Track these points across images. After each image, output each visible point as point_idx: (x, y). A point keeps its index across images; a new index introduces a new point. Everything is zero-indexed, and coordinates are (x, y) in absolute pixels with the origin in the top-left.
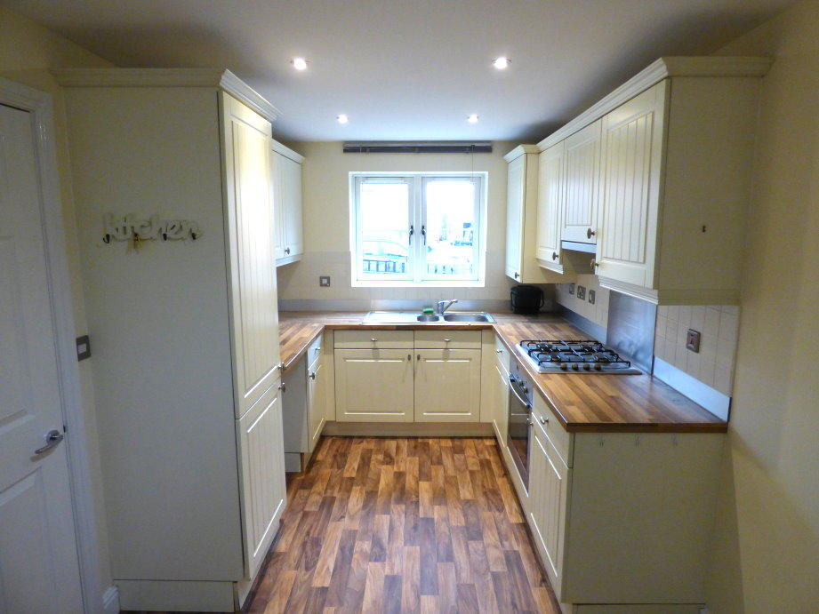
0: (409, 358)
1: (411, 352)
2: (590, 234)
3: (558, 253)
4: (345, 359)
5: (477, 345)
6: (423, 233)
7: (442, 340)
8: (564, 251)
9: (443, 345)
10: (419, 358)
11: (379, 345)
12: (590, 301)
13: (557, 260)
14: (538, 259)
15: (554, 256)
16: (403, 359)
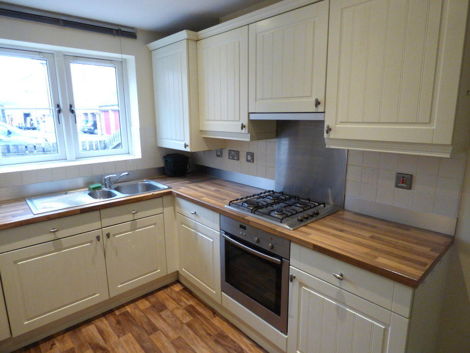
0: (98, 238)
1: (98, 232)
2: (318, 103)
3: (246, 123)
4: (15, 262)
5: (159, 210)
6: (73, 112)
7: (129, 213)
8: (252, 122)
9: (130, 217)
10: (108, 235)
11: (60, 234)
12: (248, 161)
13: (245, 131)
14: (201, 131)
15: (243, 127)
16: (91, 242)
